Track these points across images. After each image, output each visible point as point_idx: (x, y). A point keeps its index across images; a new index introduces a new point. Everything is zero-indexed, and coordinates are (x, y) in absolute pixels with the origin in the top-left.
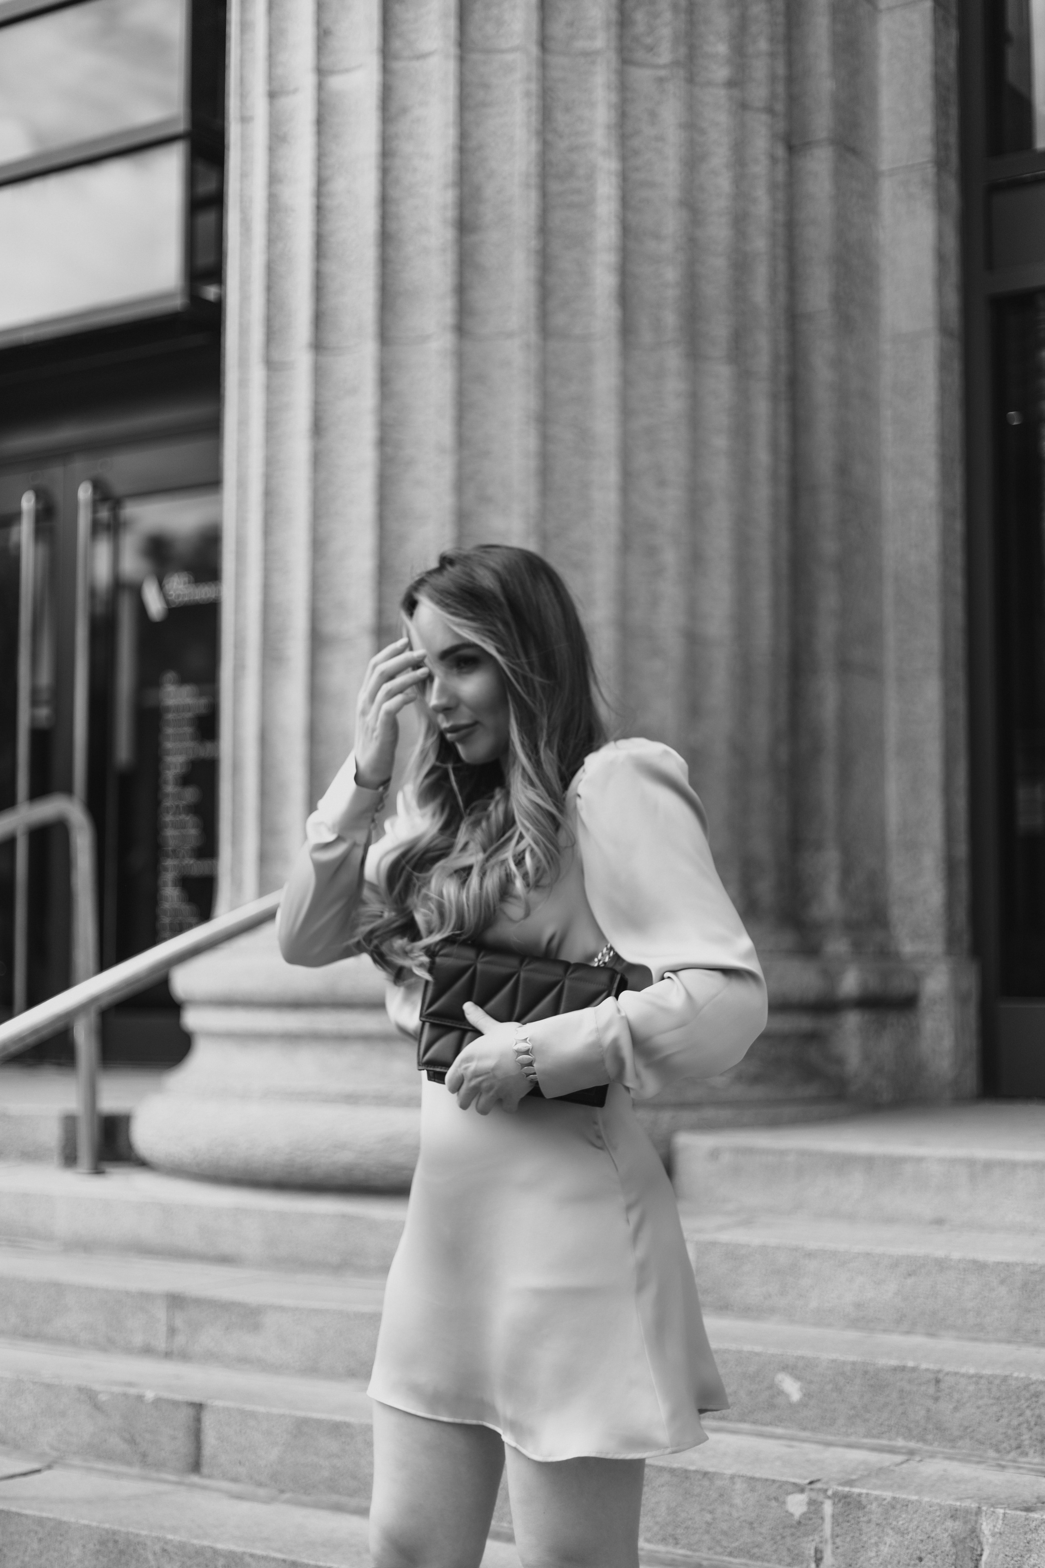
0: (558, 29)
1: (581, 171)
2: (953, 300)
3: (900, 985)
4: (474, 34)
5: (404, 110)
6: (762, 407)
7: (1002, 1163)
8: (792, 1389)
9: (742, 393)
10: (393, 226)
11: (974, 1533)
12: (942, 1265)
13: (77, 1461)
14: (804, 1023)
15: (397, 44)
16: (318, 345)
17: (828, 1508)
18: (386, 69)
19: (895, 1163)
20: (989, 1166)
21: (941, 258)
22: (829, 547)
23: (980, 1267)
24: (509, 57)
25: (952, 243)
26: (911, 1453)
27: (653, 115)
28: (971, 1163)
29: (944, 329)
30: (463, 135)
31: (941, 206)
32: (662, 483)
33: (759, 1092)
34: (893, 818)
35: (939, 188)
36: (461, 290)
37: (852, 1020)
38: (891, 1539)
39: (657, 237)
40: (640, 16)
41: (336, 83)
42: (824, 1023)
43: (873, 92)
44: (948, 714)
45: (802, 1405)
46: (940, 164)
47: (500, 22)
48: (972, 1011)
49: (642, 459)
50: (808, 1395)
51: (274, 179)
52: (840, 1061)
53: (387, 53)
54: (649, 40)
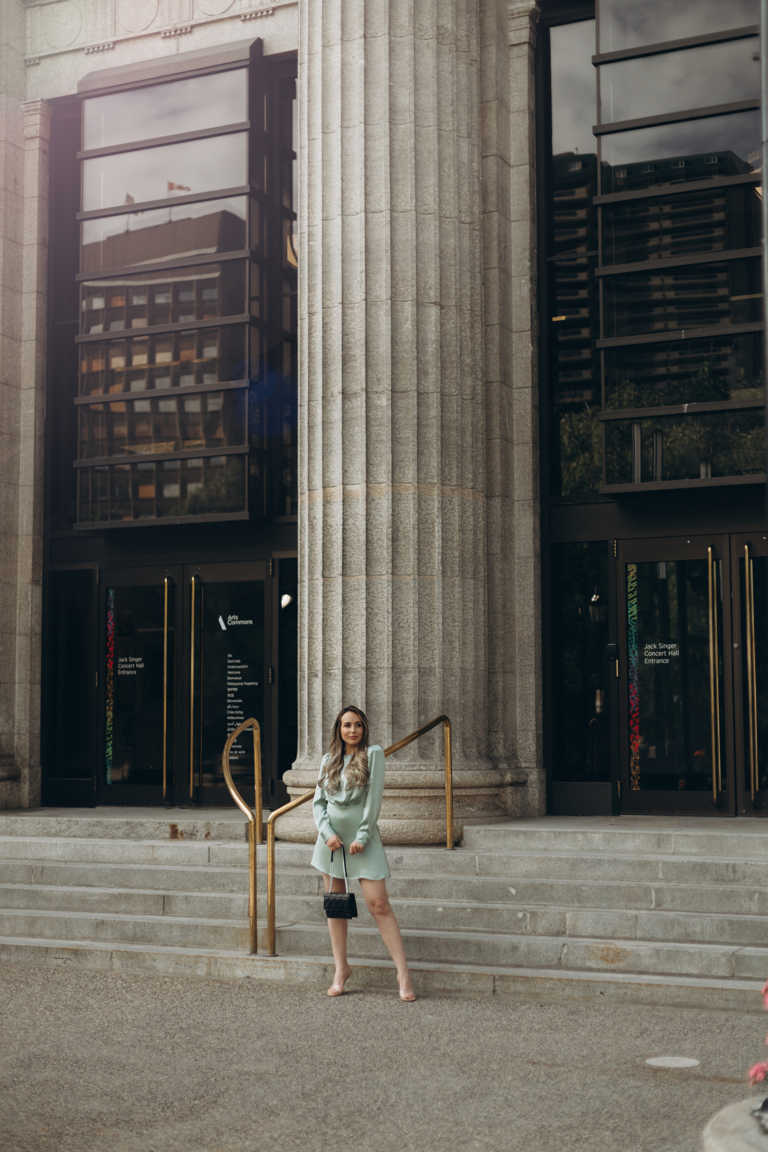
0: (422, 476)
1: (429, 522)
2: (538, 544)
3: (522, 778)
4: (396, 477)
5: (373, 500)
6: (481, 590)
7: (563, 832)
8: (513, 891)
9: (476, 588)
10: (370, 538)
11: (565, 918)
12: (550, 859)
13: (303, 922)
14: (495, 791)
15: (371, 478)
16: (344, 574)
17: (528, 915)
18: (367, 487)
19: (533, 833)
20: (560, 833)
21: (535, 531)
22: (500, 633)
23: (560, 859)
24: (407, 485)
25: (538, 524)
26: (545, 905)
27: (451, 501)
28: (555, 832)
29: (535, 555)
30: (393, 510)
31: (534, 514)
32: (454, 621)
33: (484, 813)
34: (518, 721)
35: (534, 507)
36: (393, 561)
37: (509, 789)
38: (544, 921)
39: (453, 542)
40: (446, 469)
41: (349, 488)
42: (501, 790)
43: (512, 474)
44: (537, 686)
45: (516, 895)
46: (534, 499)
47: (404, 474)
48: (544, 785)
49: (448, 613)
50: (517, 892)
51: (325, 515)
52: (505, 803)
53: (368, 482)
54: (449, 477)
